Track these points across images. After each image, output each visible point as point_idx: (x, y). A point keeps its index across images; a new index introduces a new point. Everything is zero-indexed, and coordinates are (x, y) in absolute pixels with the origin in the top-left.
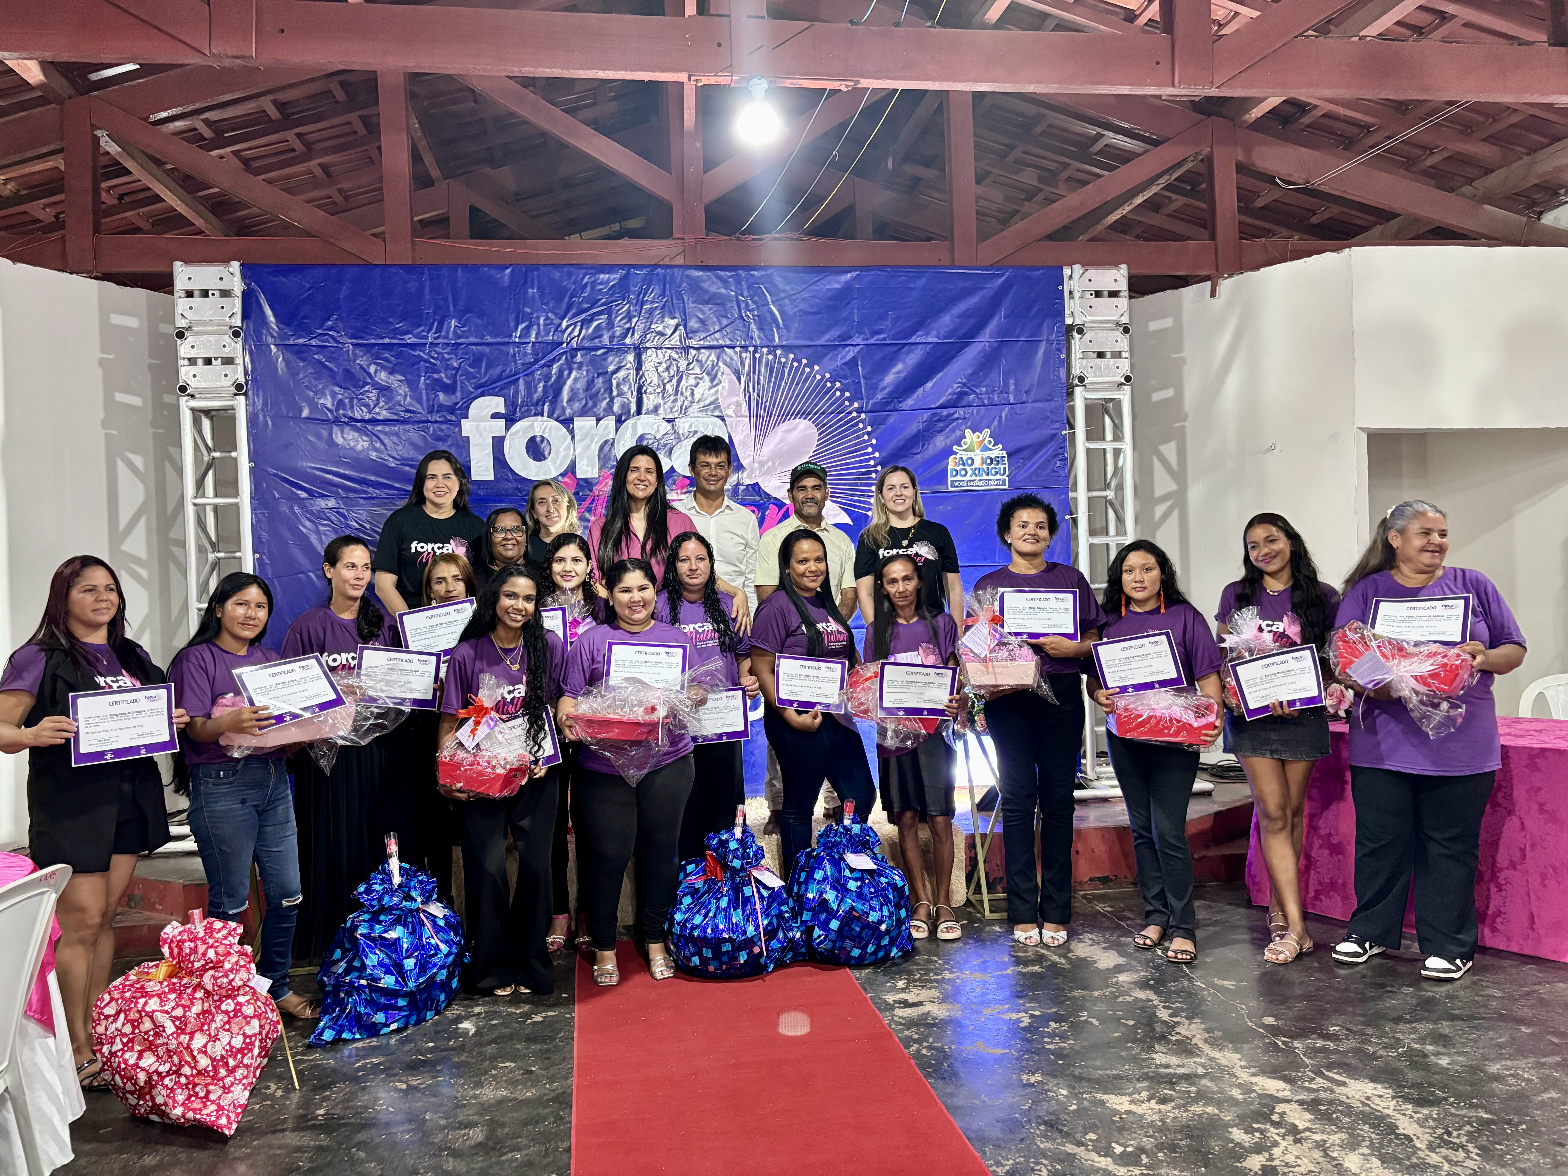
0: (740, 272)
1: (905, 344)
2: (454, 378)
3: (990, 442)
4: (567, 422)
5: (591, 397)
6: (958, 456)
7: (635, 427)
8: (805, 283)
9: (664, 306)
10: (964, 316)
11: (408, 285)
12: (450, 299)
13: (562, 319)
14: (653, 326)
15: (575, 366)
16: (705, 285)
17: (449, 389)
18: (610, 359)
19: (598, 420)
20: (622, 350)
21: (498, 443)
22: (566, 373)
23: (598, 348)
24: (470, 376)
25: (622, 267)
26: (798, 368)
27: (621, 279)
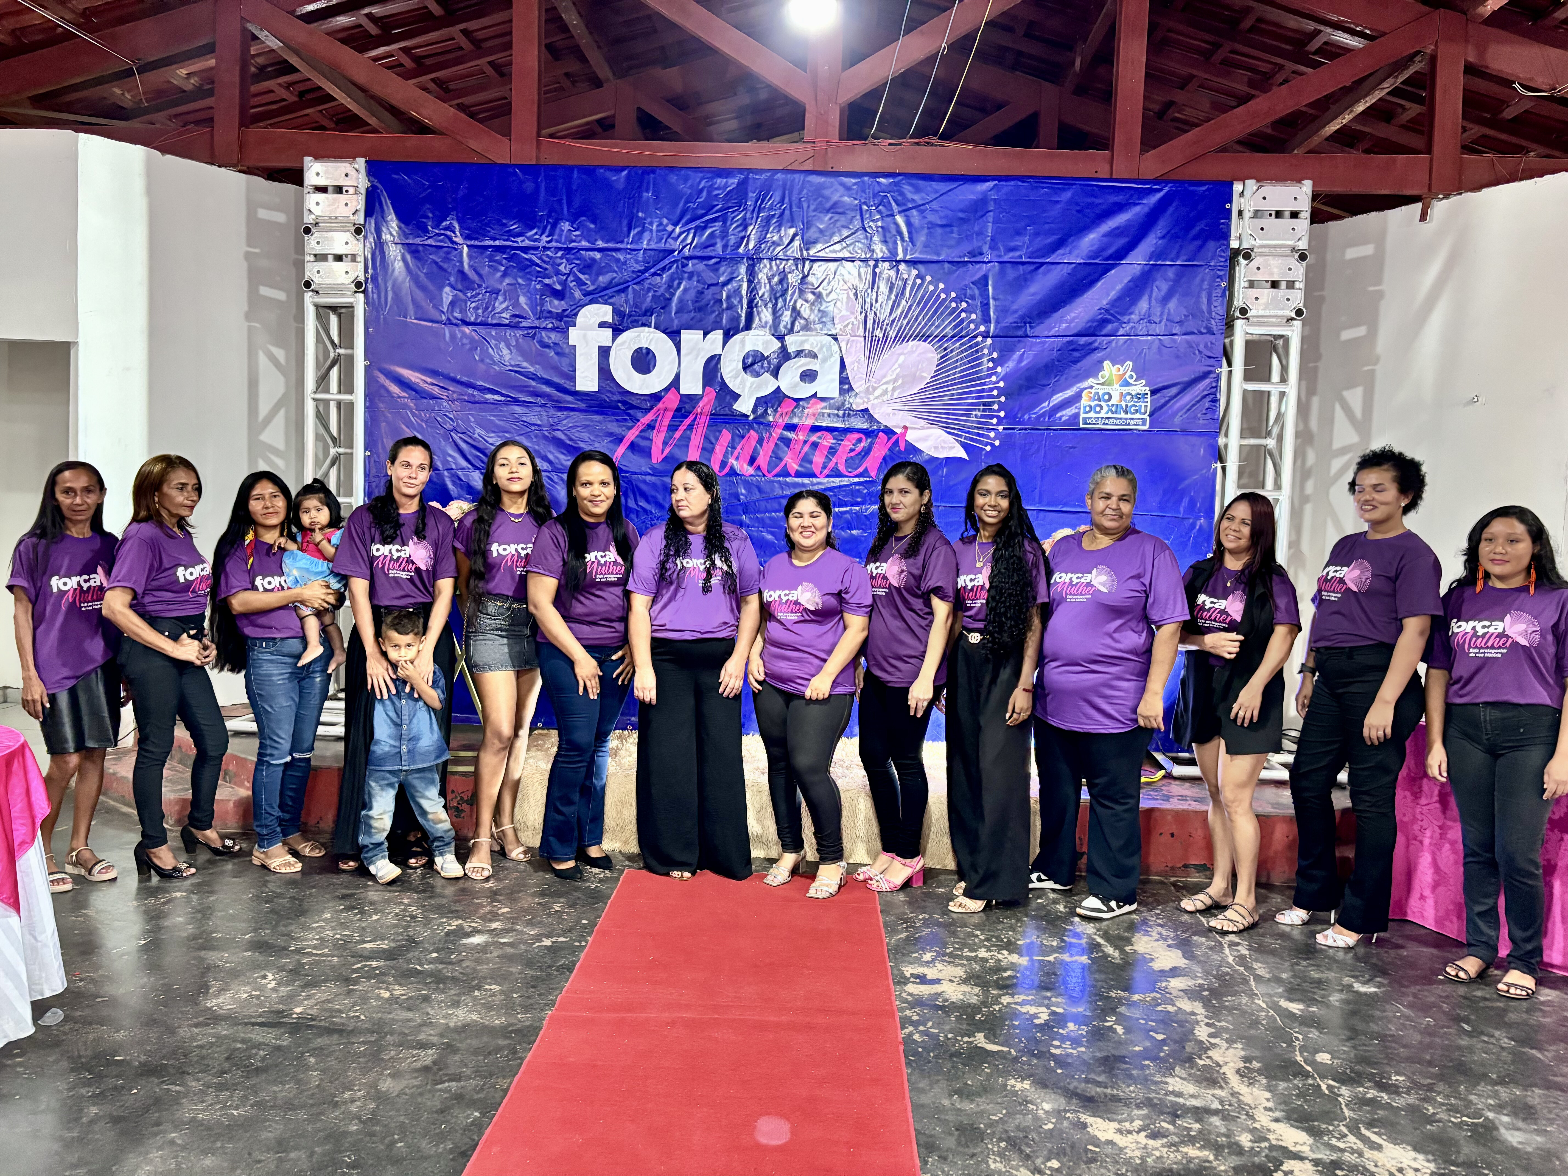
0: (866, 179)
1: (1042, 264)
2: (564, 284)
3: (1131, 377)
4: (674, 335)
5: (700, 309)
6: (1093, 391)
7: (743, 342)
8: (936, 191)
9: (782, 214)
10: (1115, 233)
11: (524, 186)
12: (564, 201)
13: (675, 224)
14: (769, 236)
15: (686, 275)
16: (827, 192)
17: (559, 295)
18: (722, 269)
19: (705, 334)
20: (735, 259)
21: (604, 352)
22: (676, 283)
23: (711, 258)
24: (580, 283)
25: (741, 171)
26: (921, 285)
27: (739, 184)
